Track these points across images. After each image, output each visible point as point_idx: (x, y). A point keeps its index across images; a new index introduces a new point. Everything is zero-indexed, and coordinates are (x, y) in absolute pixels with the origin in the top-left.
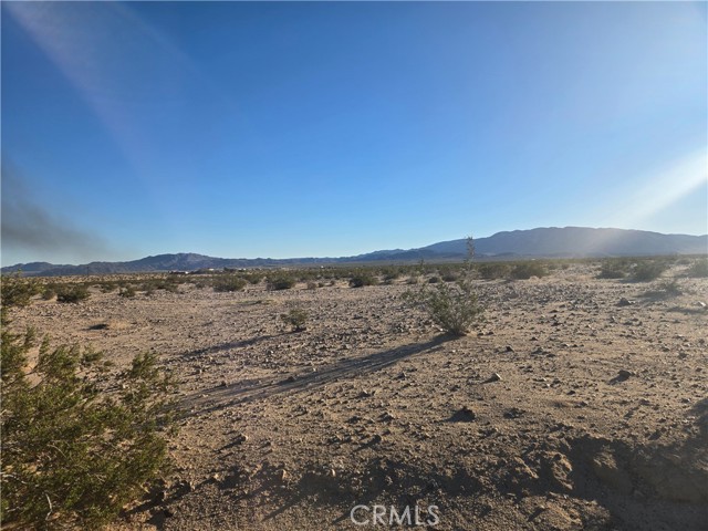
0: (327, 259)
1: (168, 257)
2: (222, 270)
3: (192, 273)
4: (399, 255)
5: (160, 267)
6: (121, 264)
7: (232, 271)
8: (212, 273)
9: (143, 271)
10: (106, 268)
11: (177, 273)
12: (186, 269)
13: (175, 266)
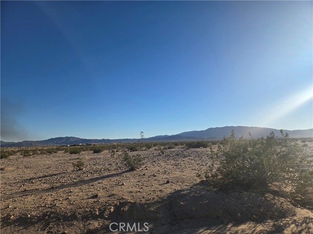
0: (134, 139)
1: (61, 138)
2: (85, 144)
3: (71, 146)
4: (167, 137)
5: (57, 143)
6: (38, 142)
7: (90, 145)
8: (80, 145)
9: (48, 145)
10: (30, 143)
11: (64, 146)
12: (68, 144)
13: (64, 143)
